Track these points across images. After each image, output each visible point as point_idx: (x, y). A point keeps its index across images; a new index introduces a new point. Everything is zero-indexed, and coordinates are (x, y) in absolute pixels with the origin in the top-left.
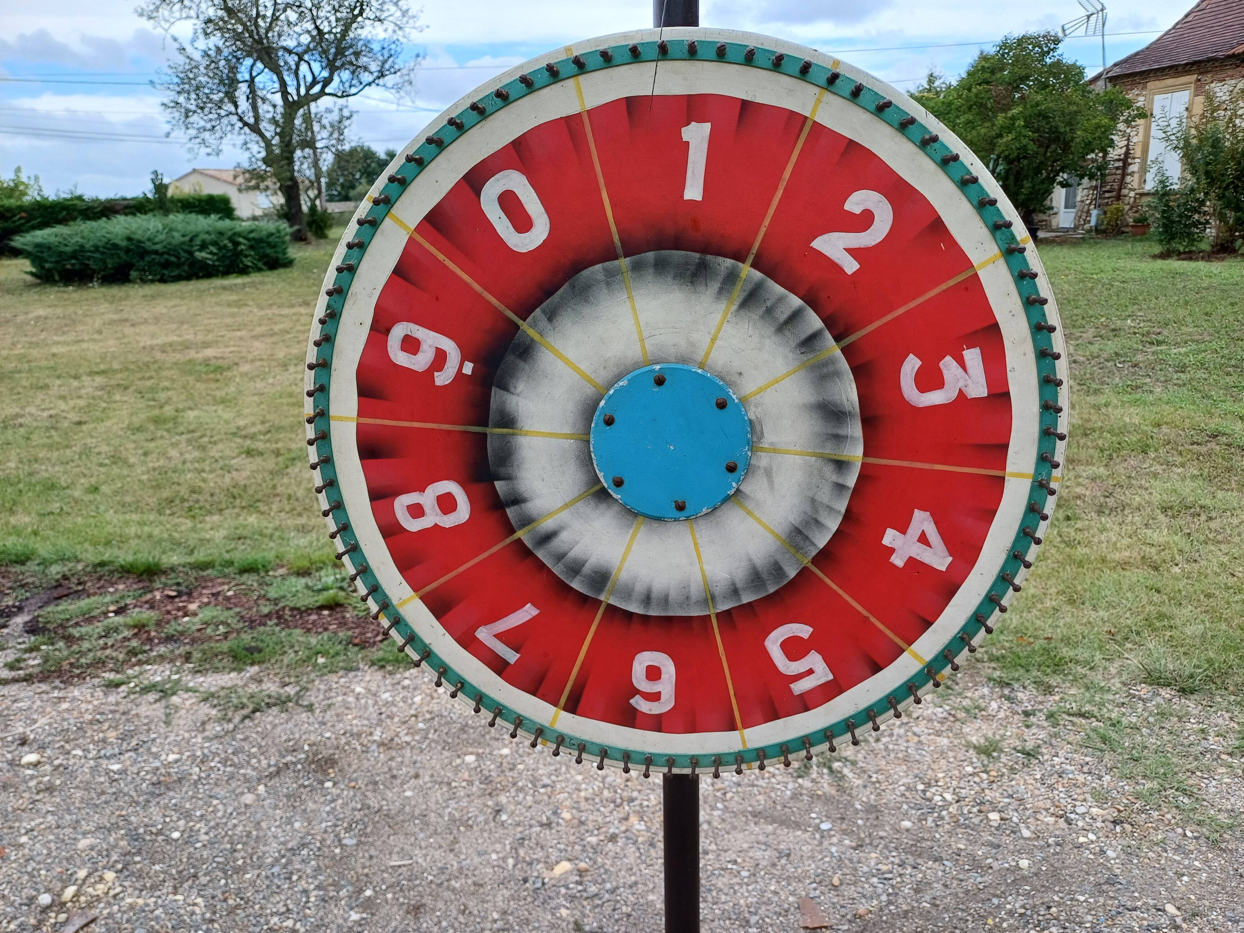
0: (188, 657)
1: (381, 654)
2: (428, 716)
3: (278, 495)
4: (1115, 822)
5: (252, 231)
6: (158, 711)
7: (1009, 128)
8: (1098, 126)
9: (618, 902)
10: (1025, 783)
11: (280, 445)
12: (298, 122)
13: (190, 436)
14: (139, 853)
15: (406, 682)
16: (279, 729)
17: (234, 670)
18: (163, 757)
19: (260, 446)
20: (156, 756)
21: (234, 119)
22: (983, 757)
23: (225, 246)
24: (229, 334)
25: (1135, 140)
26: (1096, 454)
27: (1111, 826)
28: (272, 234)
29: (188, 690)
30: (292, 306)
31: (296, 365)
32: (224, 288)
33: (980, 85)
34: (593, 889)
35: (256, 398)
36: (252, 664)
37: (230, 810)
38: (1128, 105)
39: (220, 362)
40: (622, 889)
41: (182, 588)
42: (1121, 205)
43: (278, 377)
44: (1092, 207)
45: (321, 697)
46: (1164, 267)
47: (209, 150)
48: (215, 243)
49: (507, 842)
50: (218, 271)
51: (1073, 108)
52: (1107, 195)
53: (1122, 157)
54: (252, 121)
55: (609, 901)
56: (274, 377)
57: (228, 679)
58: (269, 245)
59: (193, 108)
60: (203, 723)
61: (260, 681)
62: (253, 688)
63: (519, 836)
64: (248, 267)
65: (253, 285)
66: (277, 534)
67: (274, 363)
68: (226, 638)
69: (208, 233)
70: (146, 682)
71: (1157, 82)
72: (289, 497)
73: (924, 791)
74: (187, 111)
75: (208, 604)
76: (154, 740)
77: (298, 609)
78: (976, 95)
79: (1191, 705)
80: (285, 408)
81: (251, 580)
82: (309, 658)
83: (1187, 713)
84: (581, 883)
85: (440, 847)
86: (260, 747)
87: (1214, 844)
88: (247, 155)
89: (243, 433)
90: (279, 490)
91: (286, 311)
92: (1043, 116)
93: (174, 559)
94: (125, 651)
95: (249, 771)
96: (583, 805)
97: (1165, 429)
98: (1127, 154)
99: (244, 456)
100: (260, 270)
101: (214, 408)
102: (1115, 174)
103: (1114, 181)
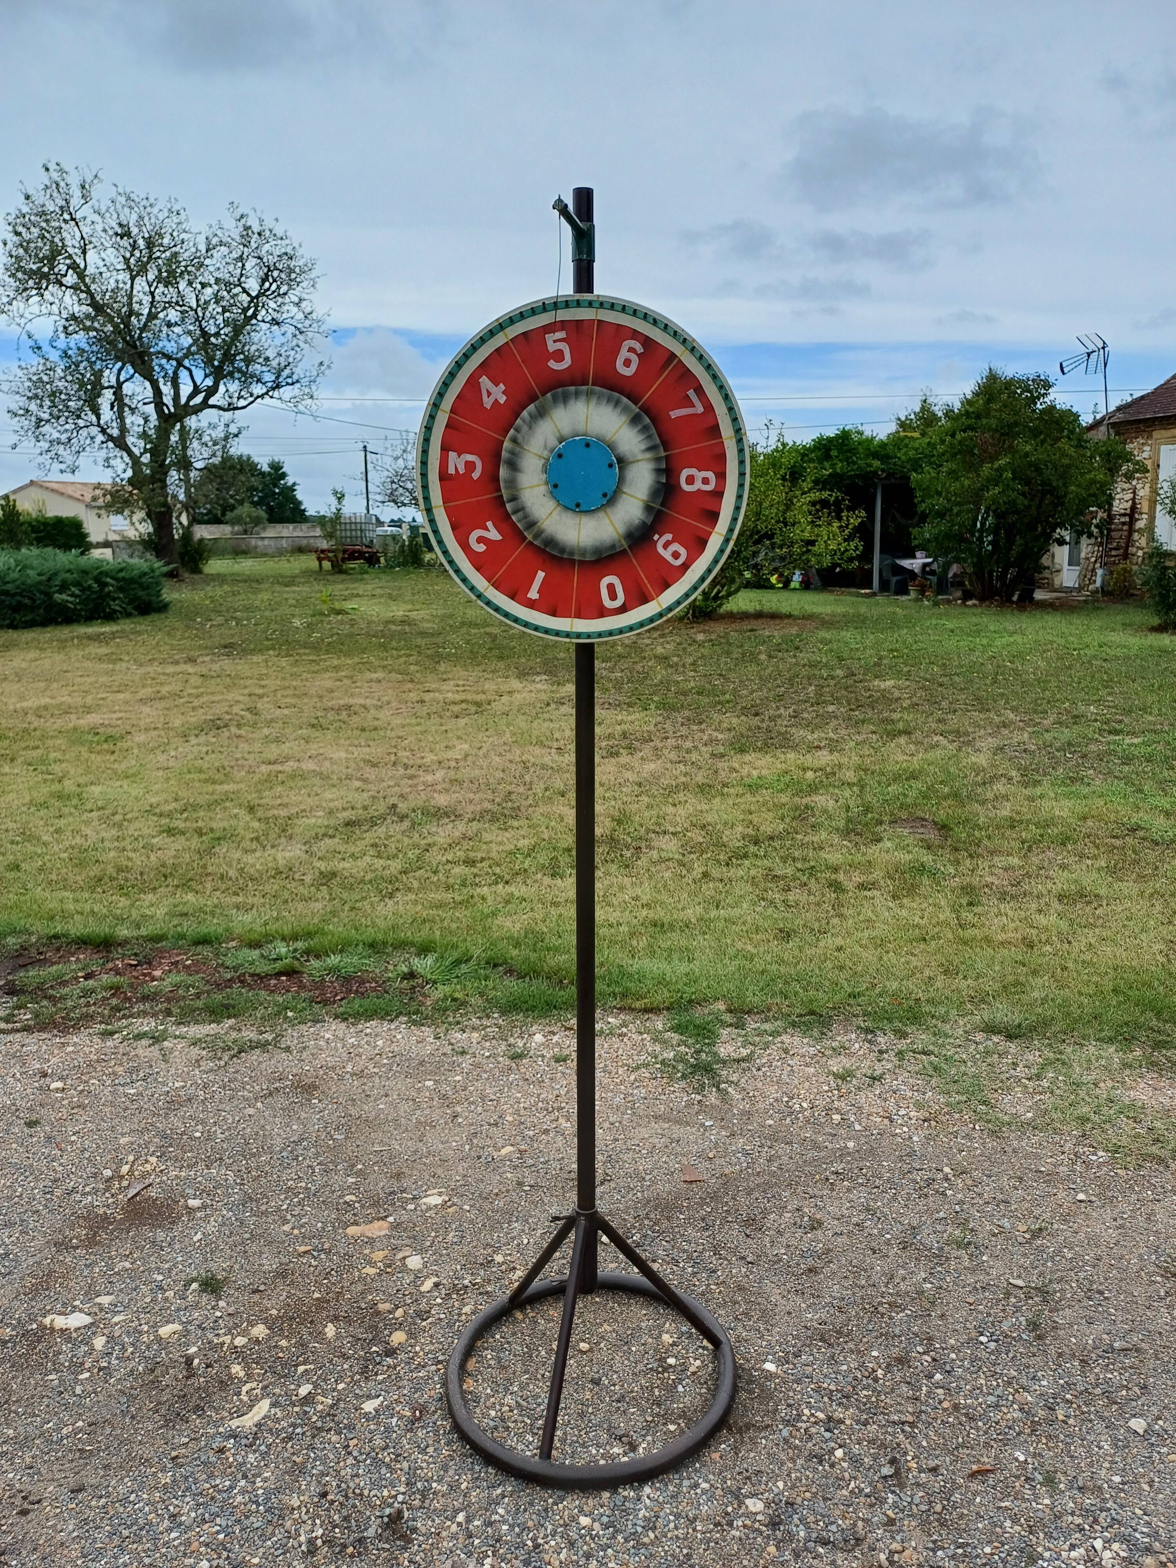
0: (168, 1013)
1: (342, 1010)
2: (390, 1055)
3: (210, 874)
4: (925, 1120)
5: (121, 570)
6: (155, 1051)
7: (995, 481)
8: (1093, 482)
10: (867, 1097)
11: (200, 824)
12: (174, 438)
13: (100, 813)
14: (171, 1145)
15: (368, 1031)
16: (264, 1065)
17: (213, 1022)
18: (170, 1084)
19: (181, 825)
20: (164, 1084)
21: (94, 430)
22: (840, 1082)
23: (90, 587)
24: (111, 697)
25: (1141, 493)
26: (1016, 845)
27: (922, 1123)
28: (145, 574)
29: (176, 1037)
30: (177, 663)
31: (197, 736)
32: (90, 638)
35: (161, 773)
36: (229, 1017)
37: (237, 1119)
38: (1127, 457)
39: (110, 731)
41: (140, 958)
42: (1126, 565)
43: (180, 749)
44: (1098, 565)
45: (296, 1041)
46: (1155, 643)
47: (63, 467)
48: (77, 584)
50: (80, 615)
51: (1066, 461)
52: (1114, 553)
53: (1128, 511)
54: (115, 432)
56: (176, 749)
57: (211, 1029)
58: (141, 585)
59: (46, 416)
60: (197, 1061)
61: (240, 1030)
62: (234, 1035)
64: (115, 611)
65: (123, 634)
66: (218, 911)
67: (171, 734)
68: (198, 998)
69: (69, 571)
70: (136, 1031)
71: (1163, 432)
72: (222, 877)
73: (787, 1102)
74: (40, 420)
75: (170, 971)
76: (158, 1073)
77: (258, 975)
78: (960, 443)
79: (1013, 1047)
80: (197, 784)
81: (206, 951)
82: (279, 1013)
84: (521, 1158)
86: (251, 1077)
87: (993, 1133)
88: (109, 472)
89: (157, 811)
90: (210, 869)
91: (171, 669)
93: (123, 932)
94: (108, 1008)
95: (246, 1093)
96: (522, 1112)
97: (1090, 822)
98: (1133, 508)
99: (165, 835)
100: (129, 615)
101: (118, 783)
102: (1122, 530)
103: (1121, 538)
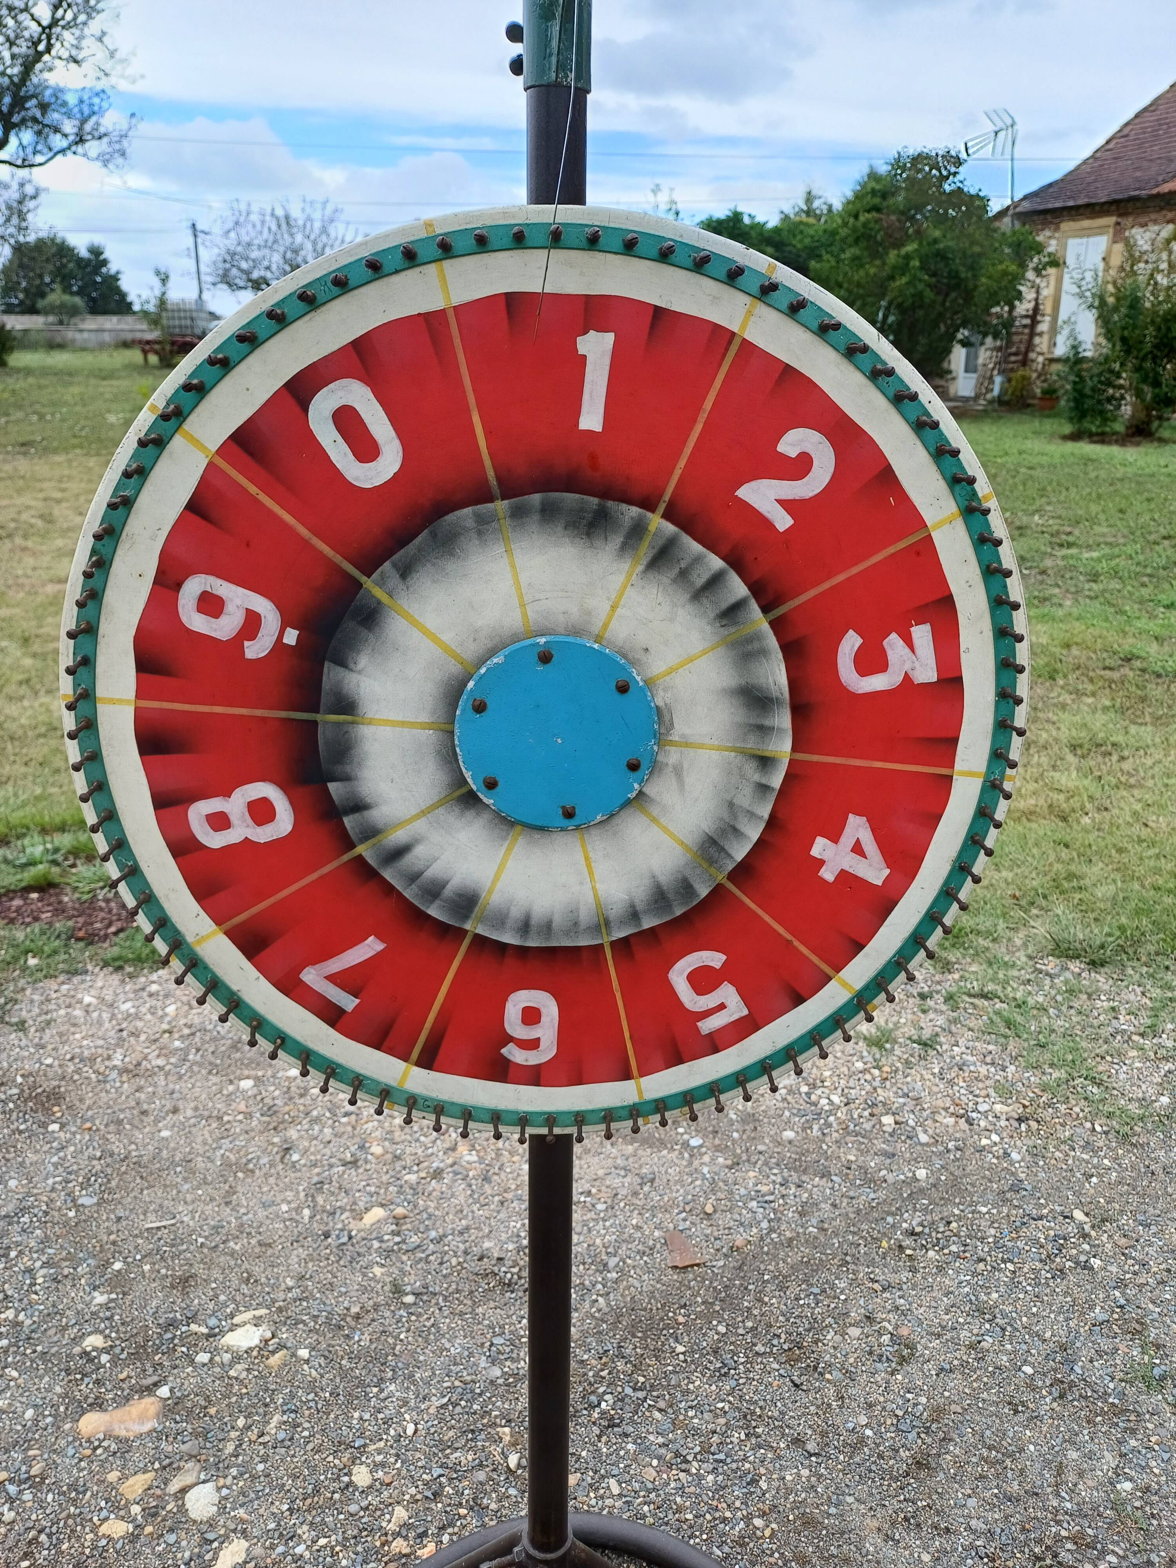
1: (116, 950)
2: (186, 1031)
4: (1020, 1120)
7: (903, 268)
8: (1005, 273)
9: (446, 1253)
10: (923, 1078)
15: (154, 988)
22: (877, 1053)
25: (1044, 292)
27: (1016, 1124)
33: (869, 211)
34: (415, 1240)
38: (1039, 249)
40: (450, 1237)
42: (1027, 372)
44: (996, 372)
45: (36, 1011)
46: (1075, 451)
49: (301, 1188)
51: (976, 249)
52: (1013, 358)
55: (434, 1253)
63: (315, 1179)
71: (1070, 223)
73: (810, 1098)
78: (865, 225)
79: (1101, 980)
82: (15, 959)
83: (1097, 990)
84: (398, 1234)
85: (212, 1200)
87: (1123, 1138)
92: (941, 256)
96: (398, 1135)
97: (1075, 651)
98: (1036, 309)
102: (1022, 333)
103: (1021, 342)
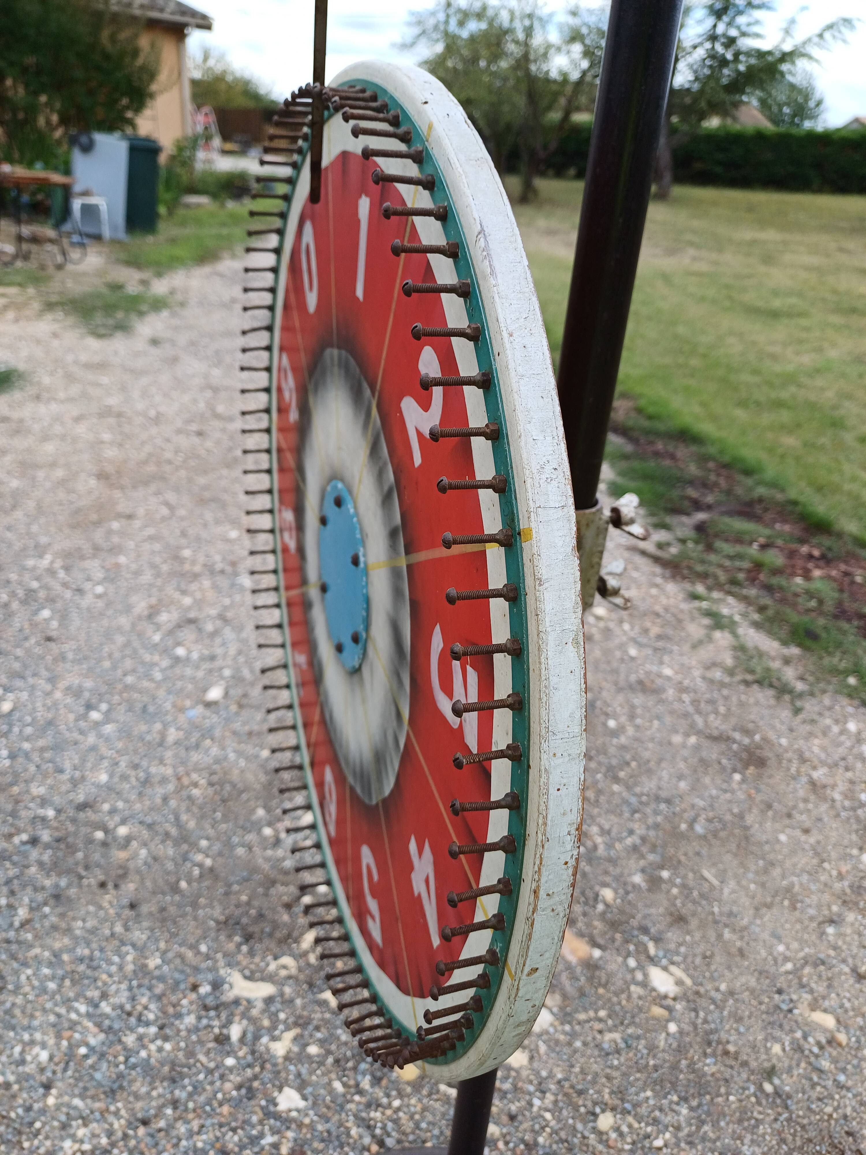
9: (833, 1098)
34: (825, 1064)
40: (850, 1095)
49: (807, 950)
55: (824, 1087)
63: (822, 956)
84: (821, 1047)
85: (753, 898)
